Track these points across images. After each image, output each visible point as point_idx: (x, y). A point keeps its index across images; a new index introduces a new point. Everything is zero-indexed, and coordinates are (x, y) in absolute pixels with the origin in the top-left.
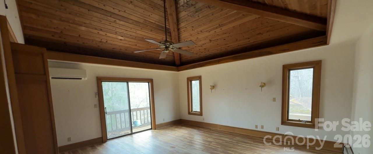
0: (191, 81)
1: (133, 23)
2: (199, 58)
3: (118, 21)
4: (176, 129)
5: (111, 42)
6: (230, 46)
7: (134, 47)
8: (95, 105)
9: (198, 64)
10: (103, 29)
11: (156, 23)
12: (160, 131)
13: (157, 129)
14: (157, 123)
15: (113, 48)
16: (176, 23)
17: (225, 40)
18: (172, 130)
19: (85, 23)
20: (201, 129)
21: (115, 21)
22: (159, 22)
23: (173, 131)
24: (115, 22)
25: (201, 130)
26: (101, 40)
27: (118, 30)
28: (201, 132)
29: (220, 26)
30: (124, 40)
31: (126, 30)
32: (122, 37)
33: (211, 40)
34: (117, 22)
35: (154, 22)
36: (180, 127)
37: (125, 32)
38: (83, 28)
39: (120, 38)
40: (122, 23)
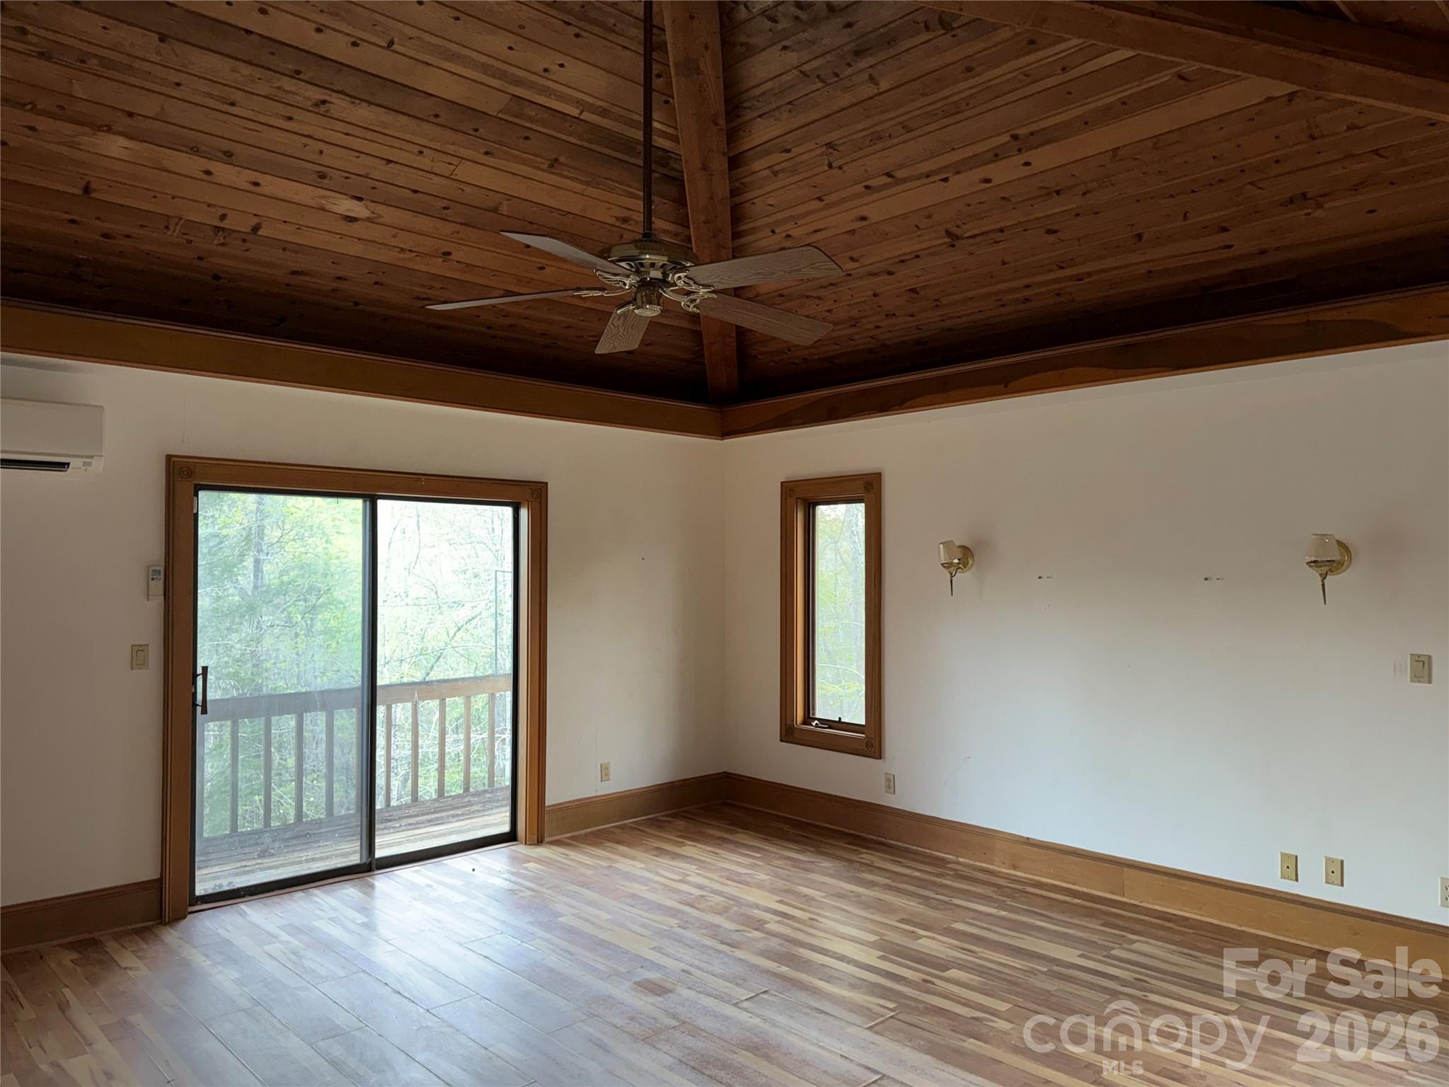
0: (810, 509)
1: (437, 116)
2: (870, 351)
3: (339, 104)
4: (691, 849)
5: (285, 233)
6: (1089, 274)
7: (436, 266)
8: (138, 651)
9: (863, 393)
10: (237, 149)
11: (585, 116)
12: (573, 854)
13: (552, 843)
14: (551, 799)
15: (295, 273)
16: (722, 122)
17: (1052, 238)
18: (661, 852)
19: (131, 115)
20: (867, 856)
21: (324, 102)
22: (604, 113)
23: (665, 861)
24: (322, 109)
25: (871, 867)
26: (223, 217)
27: (333, 157)
28: (870, 884)
29: (1020, 143)
30: (368, 220)
31: (389, 161)
32: (360, 199)
33: (958, 232)
34: (334, 112)
35: (575, 112)
36: (718, 833)
37: (380, 170)
38: (115, 146)
39: (346, 206)
40: (363, 113)
